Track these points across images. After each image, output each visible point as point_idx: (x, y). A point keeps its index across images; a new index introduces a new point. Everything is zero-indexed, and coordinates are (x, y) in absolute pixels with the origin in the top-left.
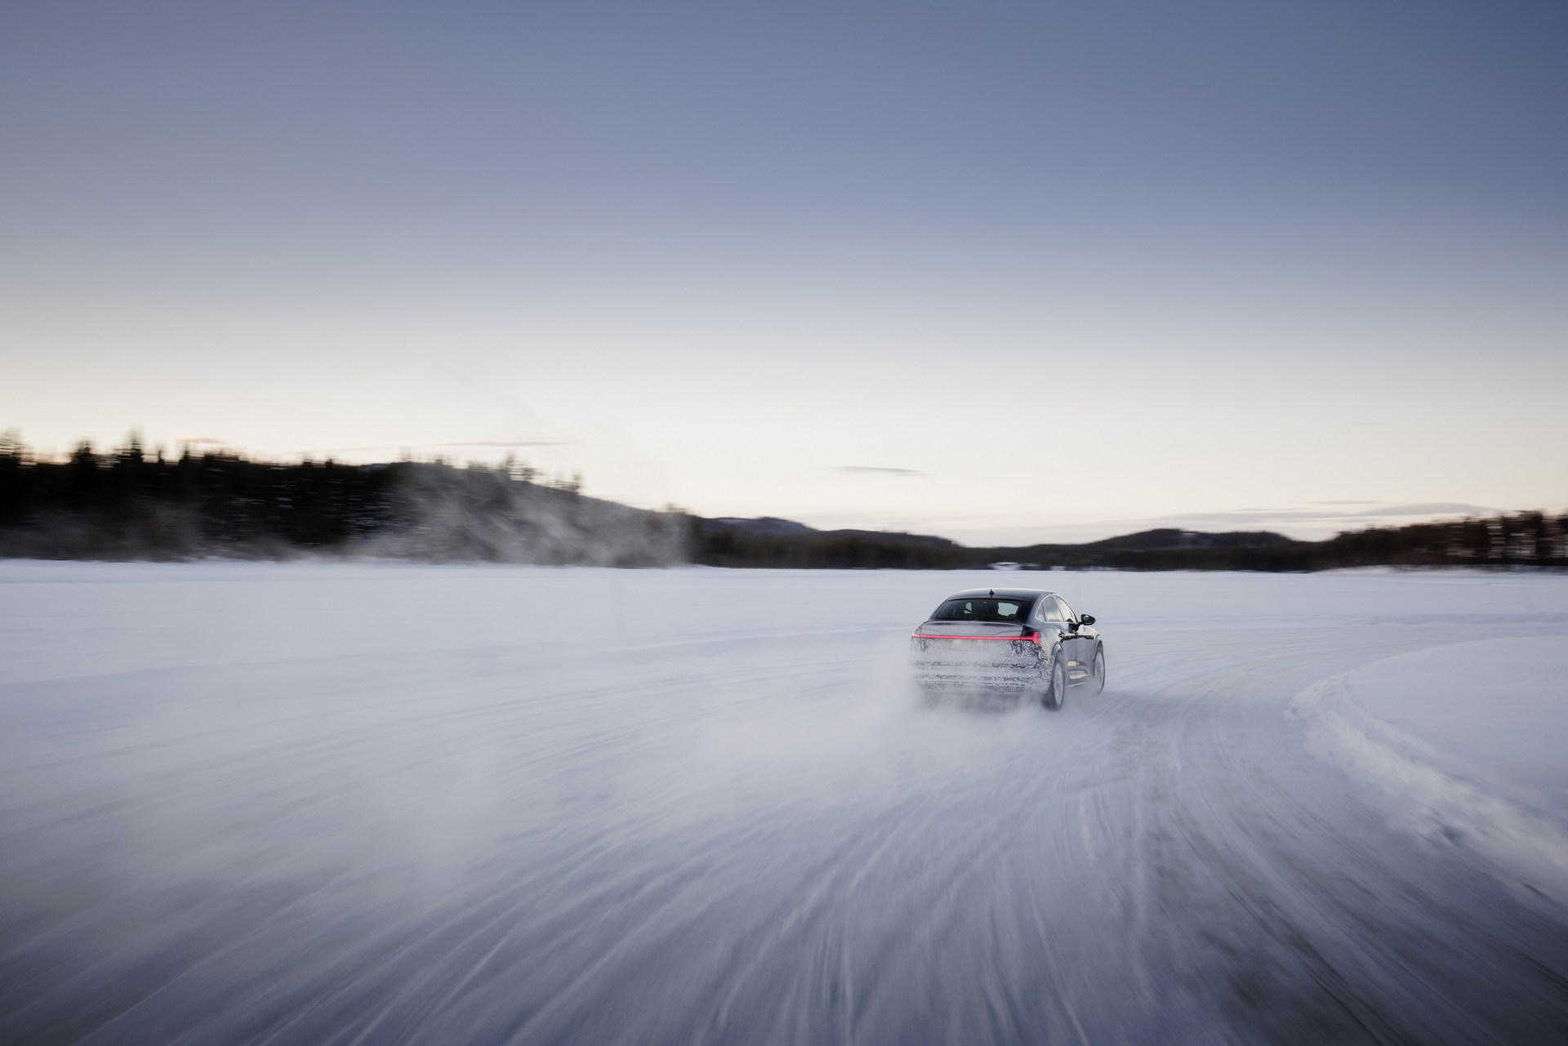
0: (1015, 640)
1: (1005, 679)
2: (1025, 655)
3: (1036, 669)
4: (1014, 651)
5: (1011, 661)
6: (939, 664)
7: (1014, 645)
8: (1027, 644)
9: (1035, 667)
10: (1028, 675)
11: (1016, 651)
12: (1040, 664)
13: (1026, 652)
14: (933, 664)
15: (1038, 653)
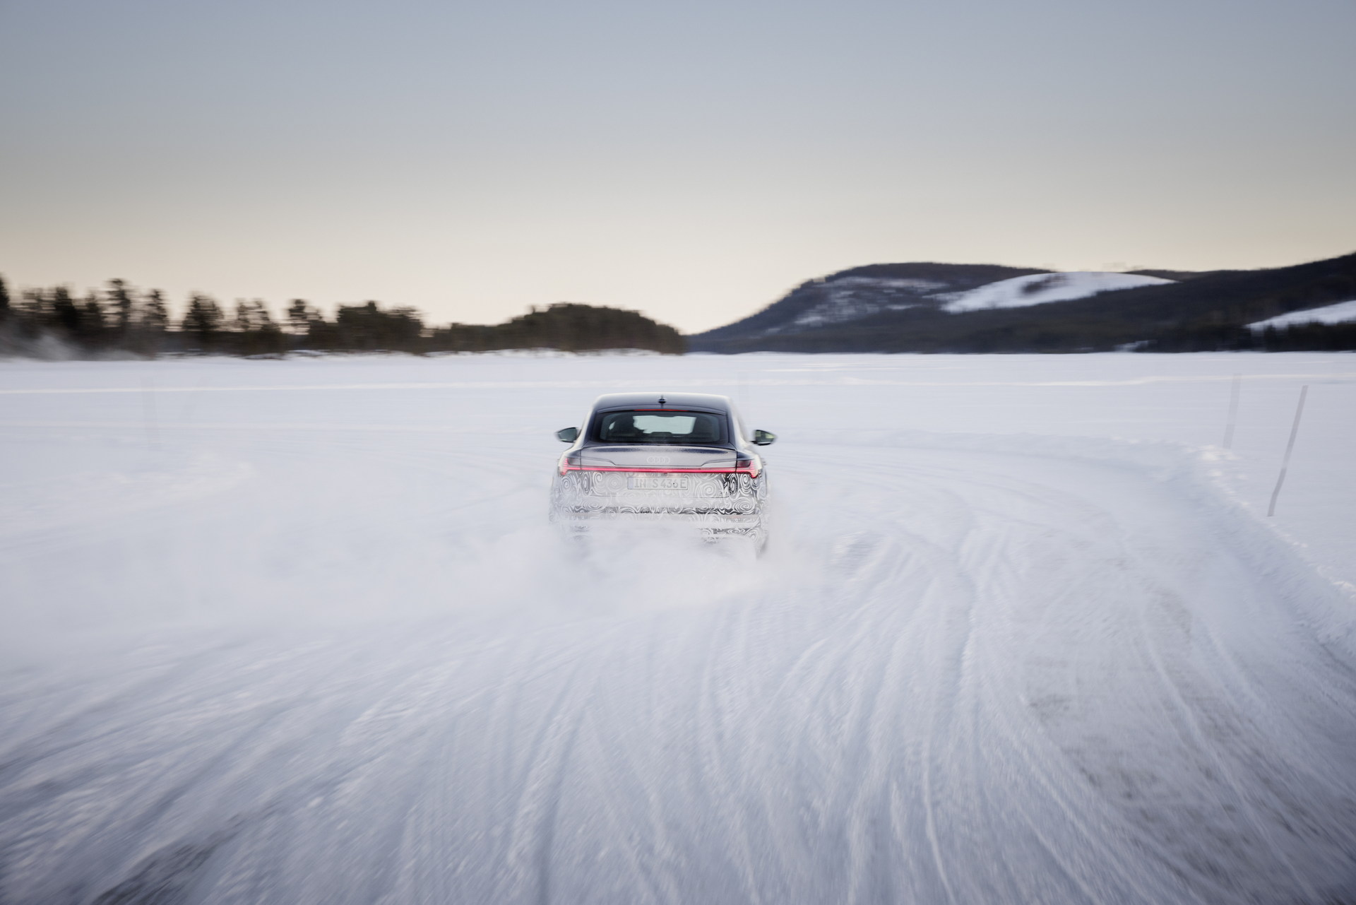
0: (728, 473)
1: (716, 531)
2: (741, 495)
3: (755, 515)
4: (727, 488)
5: (723, 504)
6: (615, 510)
7: (727, 480)
8: (743, 479)
9: (754, 513)
10: (747, 525)
11: (730, 489)
12: (759, 507)
13: (742, 491)
14: (604, 511)
15: (756, 492)
